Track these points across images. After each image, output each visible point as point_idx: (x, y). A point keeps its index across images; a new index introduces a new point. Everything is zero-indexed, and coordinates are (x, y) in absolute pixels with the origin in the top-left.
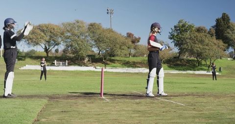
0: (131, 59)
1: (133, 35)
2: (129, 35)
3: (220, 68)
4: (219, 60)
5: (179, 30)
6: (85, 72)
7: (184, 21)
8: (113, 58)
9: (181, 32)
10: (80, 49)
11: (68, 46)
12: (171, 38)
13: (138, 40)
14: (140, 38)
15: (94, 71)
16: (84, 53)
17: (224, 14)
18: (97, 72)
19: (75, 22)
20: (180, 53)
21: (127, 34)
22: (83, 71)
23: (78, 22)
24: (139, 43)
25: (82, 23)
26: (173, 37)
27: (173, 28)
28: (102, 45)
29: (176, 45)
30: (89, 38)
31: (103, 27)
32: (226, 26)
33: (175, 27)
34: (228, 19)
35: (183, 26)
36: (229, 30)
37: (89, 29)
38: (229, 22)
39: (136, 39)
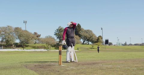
0: (36, 45)
1: (37, 33)
2: (35, 33)
3: (78, 48)
4: (77, 45)
5: (59, 31)
6: (13, 51)
7: (61, 27)
8: (27, 45)
9: (60, 32)
10: (10, 40)
11: (3, 39)
12: (55, 35)
13: (40, 36)
14: (40, 35)
15: (18, 51)
16: (12, 42)
17: (78, 24)
18: (20, 51)
19: (7, 27)
20: (59, 42)
21: (34, 33)
22: (12, 51)
23: (9, 27)
24: (40, 37)
25: (11, 27)
26: (56, 34)
27: (56, 30)
28: (22, 38)
29: (57, 38)
30: (15, 35)
31: (22, 29)
32: (79, 30)
33: (57, 30)
34: (80, 27)
35: (61, 29)
36: (81, 31)
37: (15, 30)
38: (81, 28)
39: (39, 35)
